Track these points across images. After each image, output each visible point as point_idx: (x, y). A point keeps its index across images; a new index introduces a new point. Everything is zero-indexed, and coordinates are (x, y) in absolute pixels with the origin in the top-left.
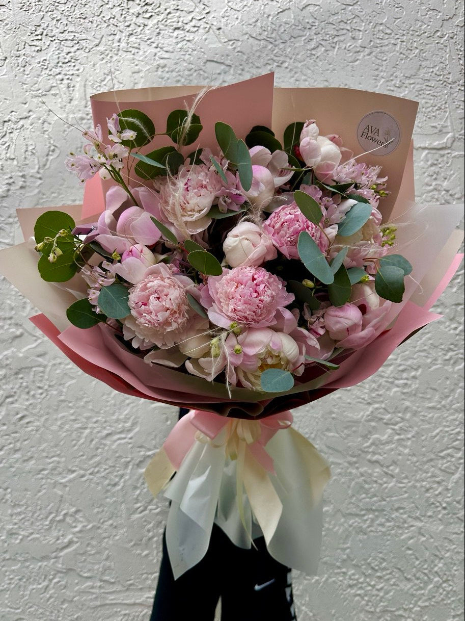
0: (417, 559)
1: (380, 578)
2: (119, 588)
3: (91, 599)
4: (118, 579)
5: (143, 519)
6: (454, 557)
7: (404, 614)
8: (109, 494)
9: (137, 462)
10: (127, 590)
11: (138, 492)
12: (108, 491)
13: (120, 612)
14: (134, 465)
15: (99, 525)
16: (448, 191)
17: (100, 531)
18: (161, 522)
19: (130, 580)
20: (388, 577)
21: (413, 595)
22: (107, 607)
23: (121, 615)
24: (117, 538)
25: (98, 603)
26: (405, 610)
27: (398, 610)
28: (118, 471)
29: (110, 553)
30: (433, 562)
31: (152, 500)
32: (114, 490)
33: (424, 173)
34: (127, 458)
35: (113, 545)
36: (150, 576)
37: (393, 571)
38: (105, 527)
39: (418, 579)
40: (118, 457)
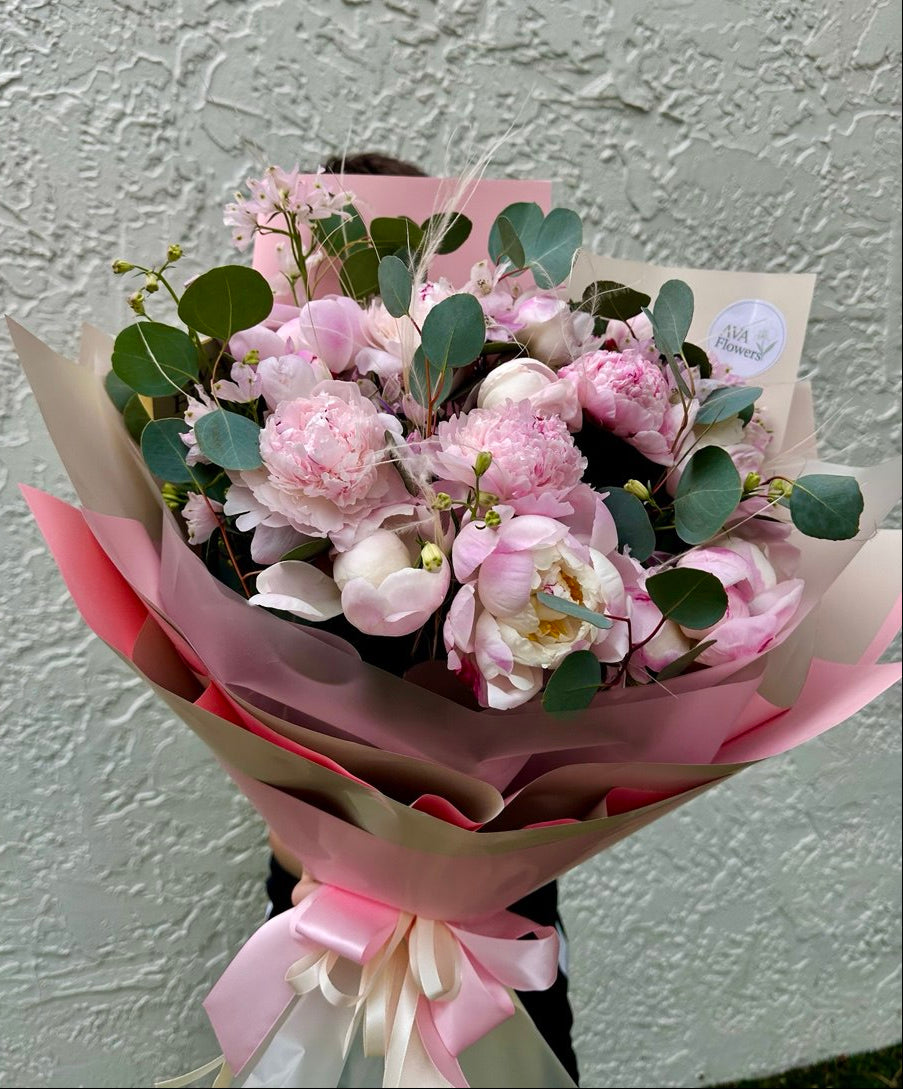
0: (699, 830)
1: (628, 872)
2: (82, 963)
3: (18, 994)
4: (77, 947)
5: (127, 821)
6: (767, 819)
7: (669, 930)
8: (40, 777)
9: (102, 704)
10: (101, 964)
11: (109, 767)
12: (35, 772)
13: (87, 1008)
14: (93, 712)
15: (22, 845)
16: (812, 59)
17: (24, 857)
18: (167, 823)
19: (107, 945)
20: (642, 869)
21: (688, 895)
22: (57, 1003)
23: (90, 1015)
24: (68, 865)
25: (36, 999)
26: (672, 923)
27: (659, 924)
28: (57, 728)
29: (55, 899)
30: (727, 831)
31: (143, 781)
32: (50, 770)
33: (767, 11)
34: (76, 697)
35: (59, 881)
36: (150, 931)
37: (652, 857)
38: (37, 847)
39: (697, 865)
40: (53, 698)
